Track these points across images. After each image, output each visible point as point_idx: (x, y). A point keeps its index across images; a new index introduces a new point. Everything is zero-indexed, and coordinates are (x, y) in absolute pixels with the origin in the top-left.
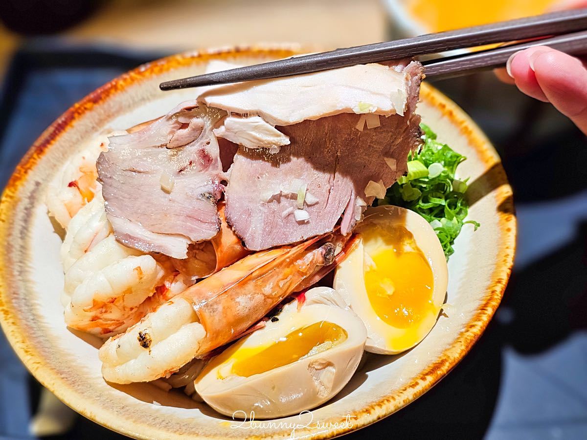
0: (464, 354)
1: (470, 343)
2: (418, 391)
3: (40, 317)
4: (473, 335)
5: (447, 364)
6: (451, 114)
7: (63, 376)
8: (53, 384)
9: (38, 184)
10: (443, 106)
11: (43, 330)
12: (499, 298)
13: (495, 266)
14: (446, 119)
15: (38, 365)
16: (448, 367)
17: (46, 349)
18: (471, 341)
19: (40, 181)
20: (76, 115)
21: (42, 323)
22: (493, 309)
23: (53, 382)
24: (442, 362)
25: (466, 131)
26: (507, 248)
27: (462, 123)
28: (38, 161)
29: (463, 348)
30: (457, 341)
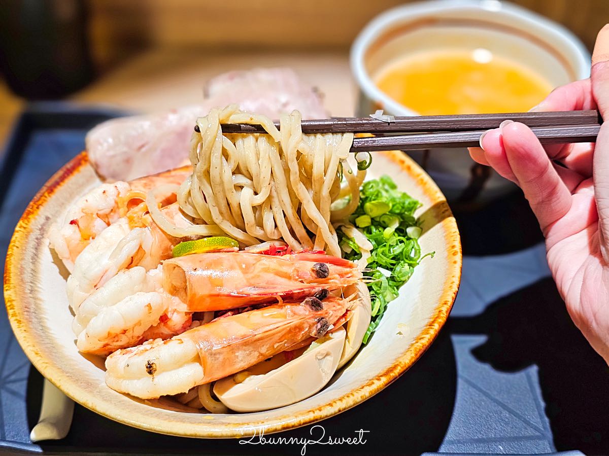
0: (413, 360)
1: (418, 352)
2: (374, 389)
3: (48, 328)
4: (421, 345)
5: (399, 368)
6: (409, 168)
7: (68, 375)
8: (60, 380)
9: (47, 218)
10: (403, 162)
11: (50, 339)
12: (445, 316)
13: (442, 291)
14: (405, 172)
15: (47, 365)
16: (400, 370)
17: (54, 354)
18: (420, 350)
19: (50, 216)
20: (83, 162)
21: (48, 333)
22: (439, 326)
23: (59, 378)
24: (395, 367)
25: (422, 183)
26: (453, 277)
27: (418, 175)
28: (49, 199)
29: (413, 355)
30: (408, 350)
